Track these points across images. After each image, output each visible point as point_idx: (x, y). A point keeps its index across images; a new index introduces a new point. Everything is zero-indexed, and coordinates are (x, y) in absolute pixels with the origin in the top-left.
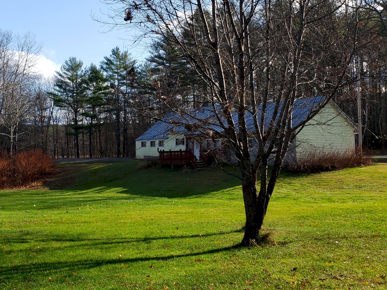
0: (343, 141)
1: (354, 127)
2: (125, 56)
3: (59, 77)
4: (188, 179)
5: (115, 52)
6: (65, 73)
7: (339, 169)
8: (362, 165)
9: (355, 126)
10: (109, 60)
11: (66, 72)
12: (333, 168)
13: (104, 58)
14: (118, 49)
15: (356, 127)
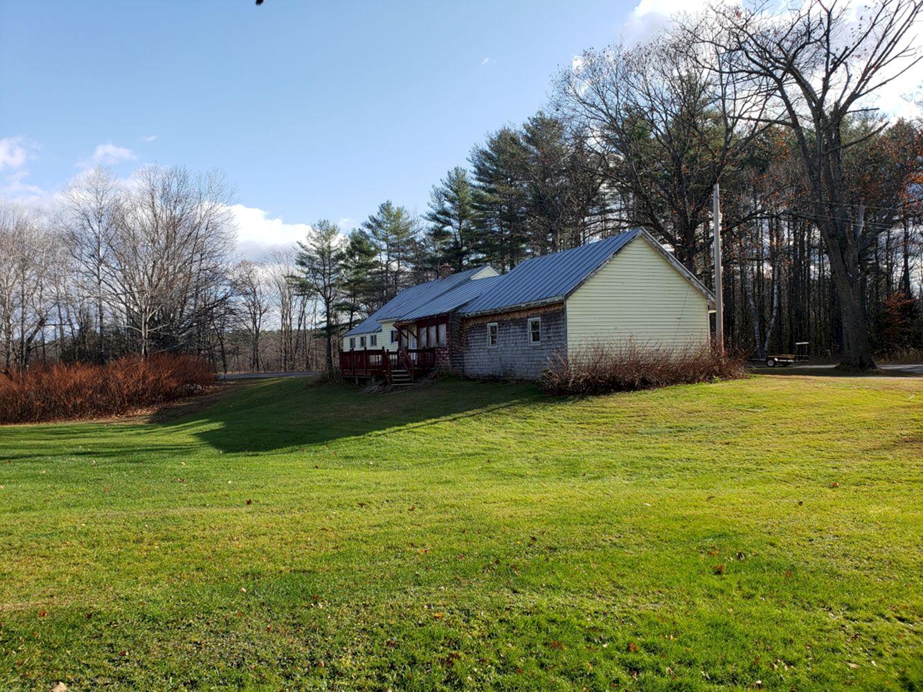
0: (680, 327)
1: (707, 298)
2: (398, 215)
3: (302, 250)
4: (354, 407)
5: (385, 208)
6: (311, 244)
7: (658, 385)
8: (717, 378)
9: (709, 295)
10: (375, 221)
11: (314, 243)
12: (646, 384)
13: (369, 217)
14: (389, 204)
15: (712, 299)
